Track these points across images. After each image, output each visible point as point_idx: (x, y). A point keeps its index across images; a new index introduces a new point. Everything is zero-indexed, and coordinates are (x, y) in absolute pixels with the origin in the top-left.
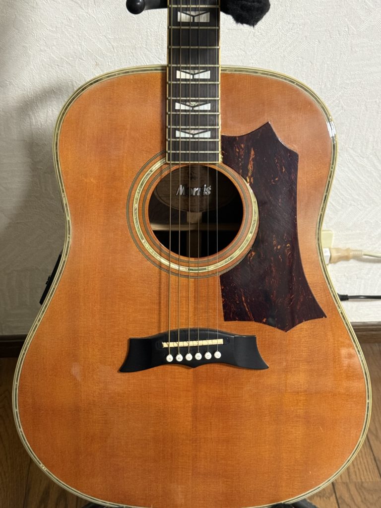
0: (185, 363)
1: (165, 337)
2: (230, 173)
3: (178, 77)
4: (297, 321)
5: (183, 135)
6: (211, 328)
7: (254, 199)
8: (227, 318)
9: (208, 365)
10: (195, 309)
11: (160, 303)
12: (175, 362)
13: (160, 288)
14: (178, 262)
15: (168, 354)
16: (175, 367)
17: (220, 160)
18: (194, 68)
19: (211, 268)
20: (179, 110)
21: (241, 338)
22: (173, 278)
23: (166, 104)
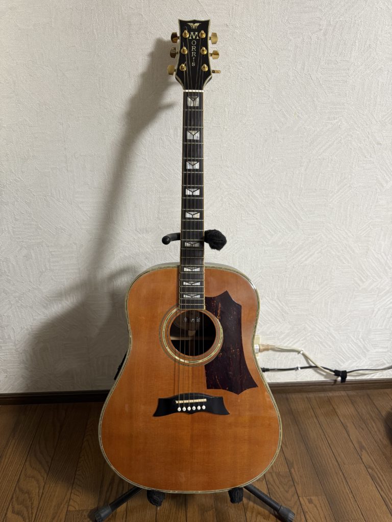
0: (187, 411)
1: (177, 398)
2: (210, 314)
3: (185, 270)
4: (244, 389)
5: (187, 296)
6: (200, 392)
7: (221, 327)
8: (208, 388)
9: (199, 413)
10: (192, 383)
11: (175, 379)
12: (182, 411)
13: (175, 371)
14: (184, 358)
15: (178, 407)
16: (182, 414)
17: (205, 308)
18: (193, 267)
19: (201, 361)
20: (185, 285)
21: (216, 398)
22: (181, 367)
23: (179, 283)
